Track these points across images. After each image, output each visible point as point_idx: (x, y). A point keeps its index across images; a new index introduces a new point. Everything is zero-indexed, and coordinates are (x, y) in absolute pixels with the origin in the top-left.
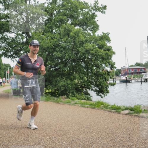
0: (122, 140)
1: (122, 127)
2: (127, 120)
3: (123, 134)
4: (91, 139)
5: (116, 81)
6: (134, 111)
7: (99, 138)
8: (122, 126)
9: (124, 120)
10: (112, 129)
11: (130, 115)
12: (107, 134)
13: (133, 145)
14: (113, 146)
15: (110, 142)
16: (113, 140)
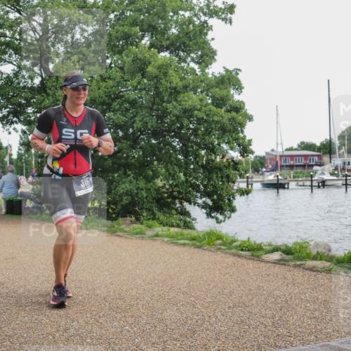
0: (262, 324)
1: (264, 292)
2: (277, 276)
3: (266, 309)
4: (192, 319)
6: (292, 254)
7: (210, 317)
8: (264, 290)
9: (269, 275)
10: (241, 297)
11: (285, 265)
12: (229, 307)
13: (288, 334)
14: (243, 336)
15: (236, 328)
16: (242, 322)
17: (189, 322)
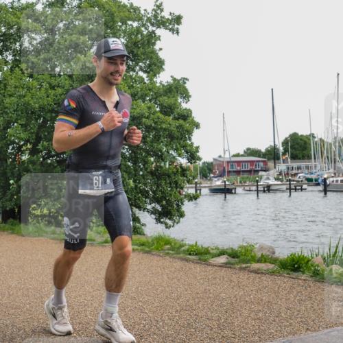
0: (209, 326)
1: (211, 295)
2: (223, 279)
3: (212, 312)
4: (139, 324)
5: (200, 190)
6: (238, 257)
7: (157, 321)
8: (210, 293)
9: (215, 278)
10: (187, 300)
11: (231, 268)
12: (177, 311)
13: (233, 336)
14: (189, 339)
15: (183, 331)
16: (189, 325)
17: (137, 327)
